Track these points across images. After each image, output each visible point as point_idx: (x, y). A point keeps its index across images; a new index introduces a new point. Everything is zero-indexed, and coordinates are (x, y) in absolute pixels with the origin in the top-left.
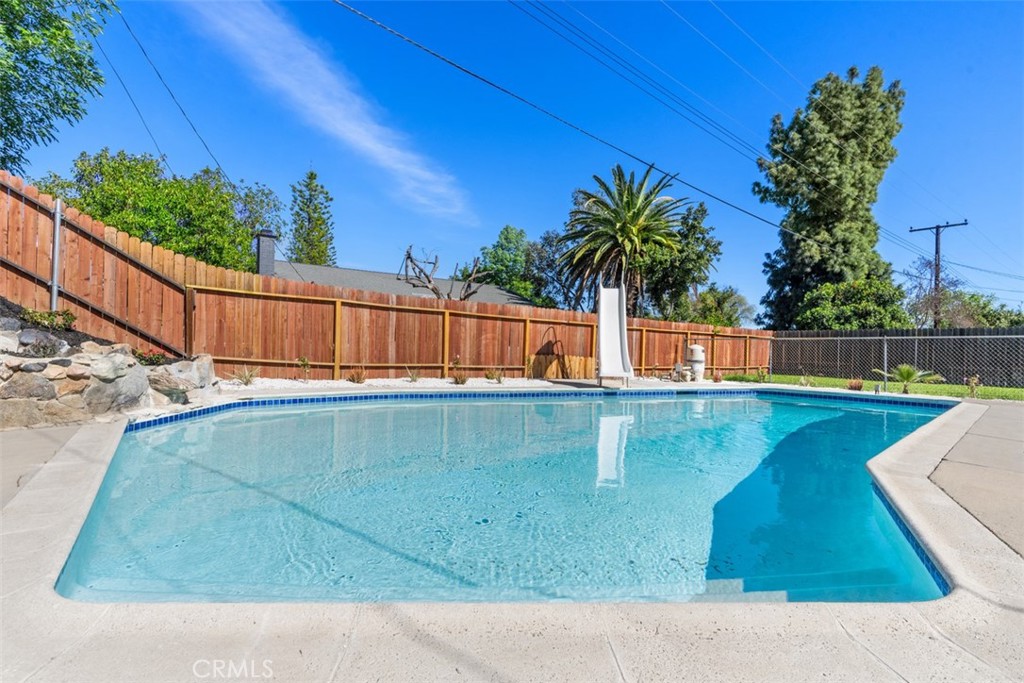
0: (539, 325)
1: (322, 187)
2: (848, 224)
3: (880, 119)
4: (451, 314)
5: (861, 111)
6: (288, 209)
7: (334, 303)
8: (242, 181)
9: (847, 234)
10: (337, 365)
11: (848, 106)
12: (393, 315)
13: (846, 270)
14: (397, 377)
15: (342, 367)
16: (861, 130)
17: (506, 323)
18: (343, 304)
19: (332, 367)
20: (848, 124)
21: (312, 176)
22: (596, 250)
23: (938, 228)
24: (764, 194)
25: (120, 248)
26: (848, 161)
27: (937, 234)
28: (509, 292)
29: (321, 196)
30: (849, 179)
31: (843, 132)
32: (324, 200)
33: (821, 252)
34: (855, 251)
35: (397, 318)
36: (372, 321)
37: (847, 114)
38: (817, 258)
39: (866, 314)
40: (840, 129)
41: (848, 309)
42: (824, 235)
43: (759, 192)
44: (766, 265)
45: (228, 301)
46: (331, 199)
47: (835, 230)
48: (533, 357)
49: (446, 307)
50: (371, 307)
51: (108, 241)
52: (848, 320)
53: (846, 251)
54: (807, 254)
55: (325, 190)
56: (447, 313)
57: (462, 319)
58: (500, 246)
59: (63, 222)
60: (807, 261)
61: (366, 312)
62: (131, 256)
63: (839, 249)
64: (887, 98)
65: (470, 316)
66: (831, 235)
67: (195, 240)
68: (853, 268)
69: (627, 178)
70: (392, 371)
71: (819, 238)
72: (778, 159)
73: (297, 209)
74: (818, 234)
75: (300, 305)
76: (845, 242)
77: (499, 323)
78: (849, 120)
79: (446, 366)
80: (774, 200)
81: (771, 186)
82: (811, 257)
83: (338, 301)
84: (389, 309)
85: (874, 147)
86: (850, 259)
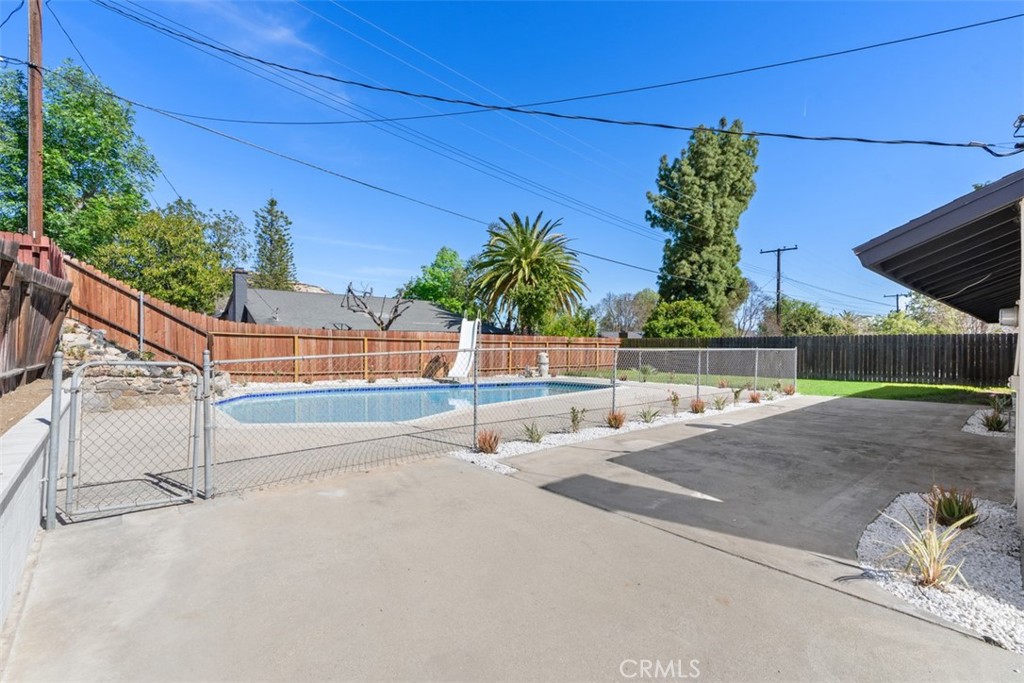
0: (430, 343)
1: (282, 213)
2: (714, 247)
3: (735, 165)
4: (369, 340)
5: (723, 157)
6: (252, 233)
7: (293, 337)
8: (211, 210)
9: (711, 256)
10: (296, 373)
11: (711, 154)
12: (331, 342)
13: (710, 285)
14: (334, 379)
15: (299, 375)
16: (721, 173)
17: (408, 344)
18: (299, 337)
19: (293, 375)
20: (710, 168)
21: (273, 203)
22: (498, 277)
23: (779, 251)
24: (654, 221)
26: (711, 199)
27: (779, 256)
28: (439, 307)
29: (281, 220)
30: (709, 214)
31: (708, 175)
32: (283, 224)
33: (692, 270)
34: (716, 269)
35: (334, 345)
36: (317, 347)
37: (709, 161)
38: (689, 274)
39: (682, 326)
40: (707, 171)
41: (672, 322)
42: (695, 257)
43: (650, 219)
44: (659, 278)
45: (232, 339)
46: (290, 223)
47: (702, 253)
48: (426, 364)
49: (366, 335)
50: (317, 338)
52: (671, 330)
53: (710, 270)
54: (682, 271)
55: (285, 215)
56: (366, 339)
57: (377, 343)
58: (435, 265)
59: (145, 303)
61: (314, 341)
63: (705, 268)
64: (745, 146)
65: (382, 340)
66: (701, 257)
67: (173, 266)
68: (714, 282)
69: (523, 222)
70: (331, 377)
71: (691, 259)
72: (664, 192)
73: (260, 231)
74: (690, 255)
75: (273, 339)
76: (710, 263)
77: (402, 343)
78: (712, 165)
79: (367, 371)
80: (662, 226)
81: (658, 214)
82: (684, 274)
83: (296, 336)
84: (328, 339)
85: (733, 186)
86: (712, 276)
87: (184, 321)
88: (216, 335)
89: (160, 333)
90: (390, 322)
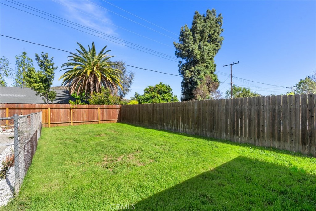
9: (200, 68)
11: (199, 22)
23: (232, 64)
27: (231, 67)
33: (191, 75)
34: (202, 74)
38: (190, 77)
42: (193, 69)
43: (177, 54)
47: (196, 67)
53: (199, 74)
54: (187, 75)
60: (187, 78)
63: (196, 73)
68: (200, 79)
71: (191, 69)
74: (191, 68)
76: (198, 71)
82: (188, 76)
85: (210, 36)
86: (199, 77)
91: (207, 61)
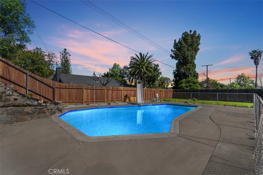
0: (124, 91)
2: (190, 65)
3: (196, 42)
4: (107, 90)
5: (192, 40)
6: (59, 58)
7: (83, 89)
9: (189, 67)
10: (84, 101)
11: (189, 39)
12: (95, 90)
13: (189, 75)
14: (96, 103)
15: (85, 102)
16: (192, 44)
17: (118, 91)
18: (85, 89)
19: (83, 102)
20: (189, 43)
21: (65, 50)
22: (136, 71)
23: (207, 66)
24: (173, 57)
25: (40, 80)
26: (189, 51)
27: (207, 67)
28: (116, 80)
29: (68, 54)
30: (189, 55)
31: (188, 45)
32: (68, 56)
33: (184, 70)
34: (191, 70)
35: (96, 91)
36: (90, 92)
38: (183, 72)
39: (191, 86)
40: (188, 44)
41: (188, 85)
42: (185, 67)
43: (172, 57)
44: (173, 73)
45: (62, 89)
46: (70, 56)
47: (187, 66)
48: (123, 98)
49: (106, 88)
50: (90, 89)
51: (38, 79)
52: (188, 87)
53: (189, 70)
54: (182, 71)
56: (106, 89)
57: (109, 91)
58: (113, 68)
59: (29, 76)
60: (181, 72)
62: (42, 81)
63: (188, 70)
64: (197, 37)
66: (186, 67)
68: (191, 74)
69: (143, 55)
70: (95, 102)
71: (184, 67)
72: (176, 49)
73: (61, 58)
74: (183, 67)
75: (76, 89)
76: (189, 69)
77: (116, 91)
78: (190, 42)
79: (106, 100)
80: (175, 59)
81: (174, 55)
82: (182, 72)
83: (84, 88)
84: (94, 89)
85: (195, 48)
86: (190, 72)
87: (44, 82)
88: (56, 88)
89: (35, 87)
90: (106, 84)
91: (192, 62)
